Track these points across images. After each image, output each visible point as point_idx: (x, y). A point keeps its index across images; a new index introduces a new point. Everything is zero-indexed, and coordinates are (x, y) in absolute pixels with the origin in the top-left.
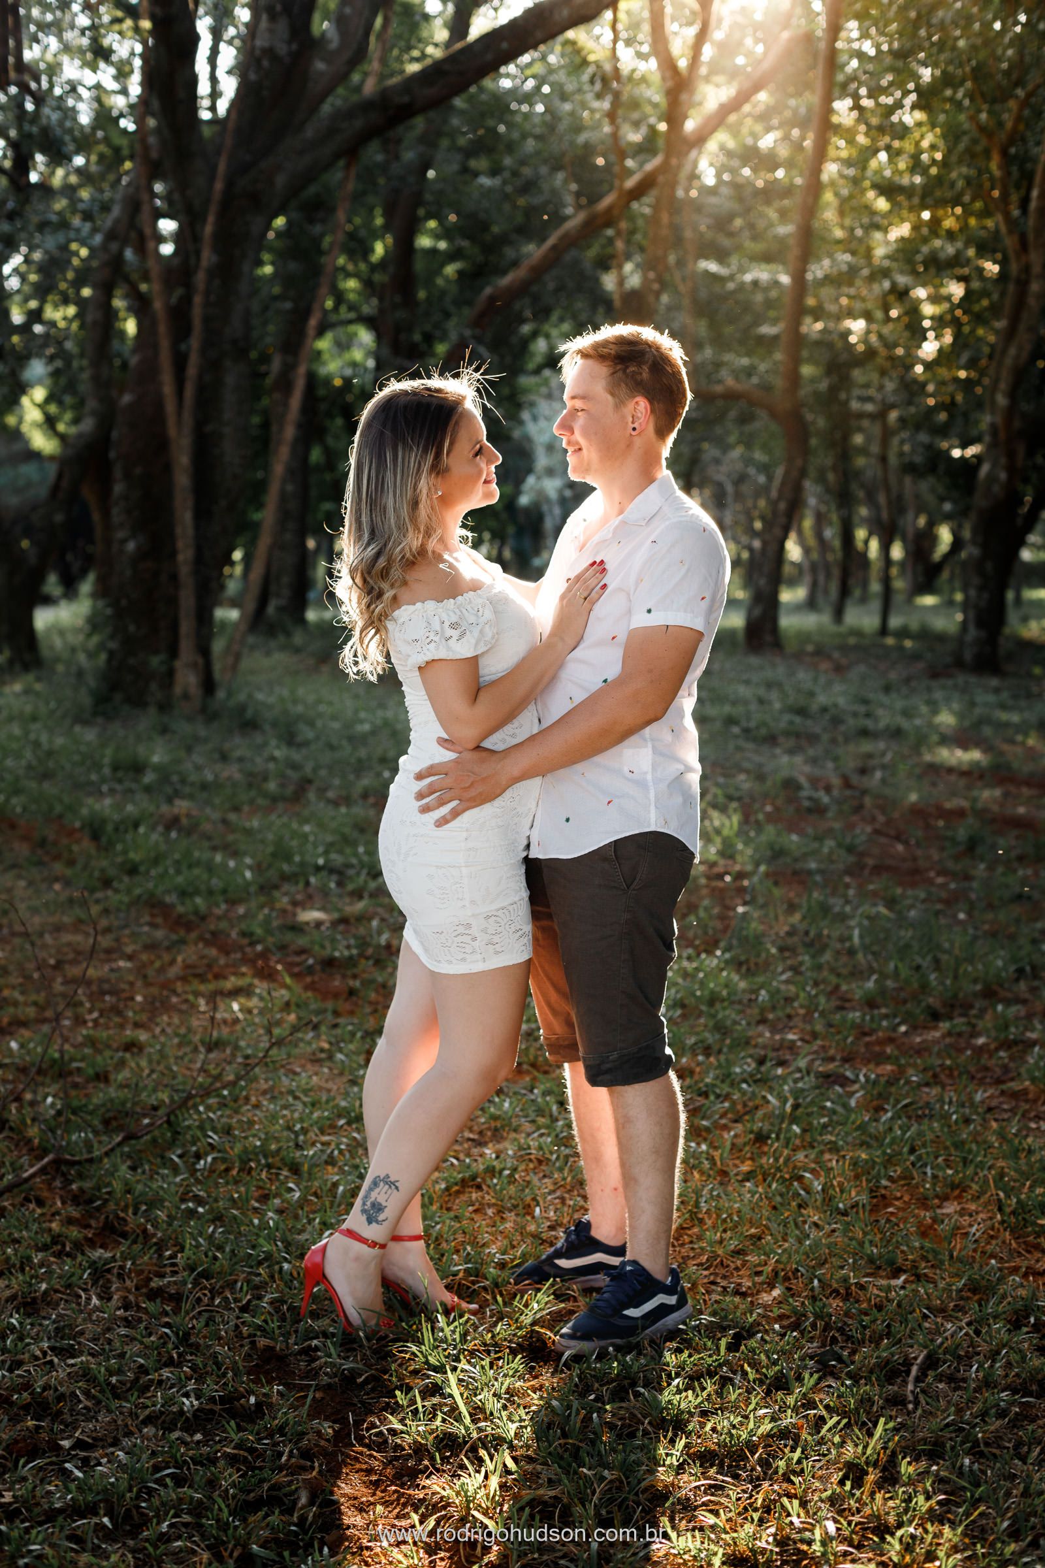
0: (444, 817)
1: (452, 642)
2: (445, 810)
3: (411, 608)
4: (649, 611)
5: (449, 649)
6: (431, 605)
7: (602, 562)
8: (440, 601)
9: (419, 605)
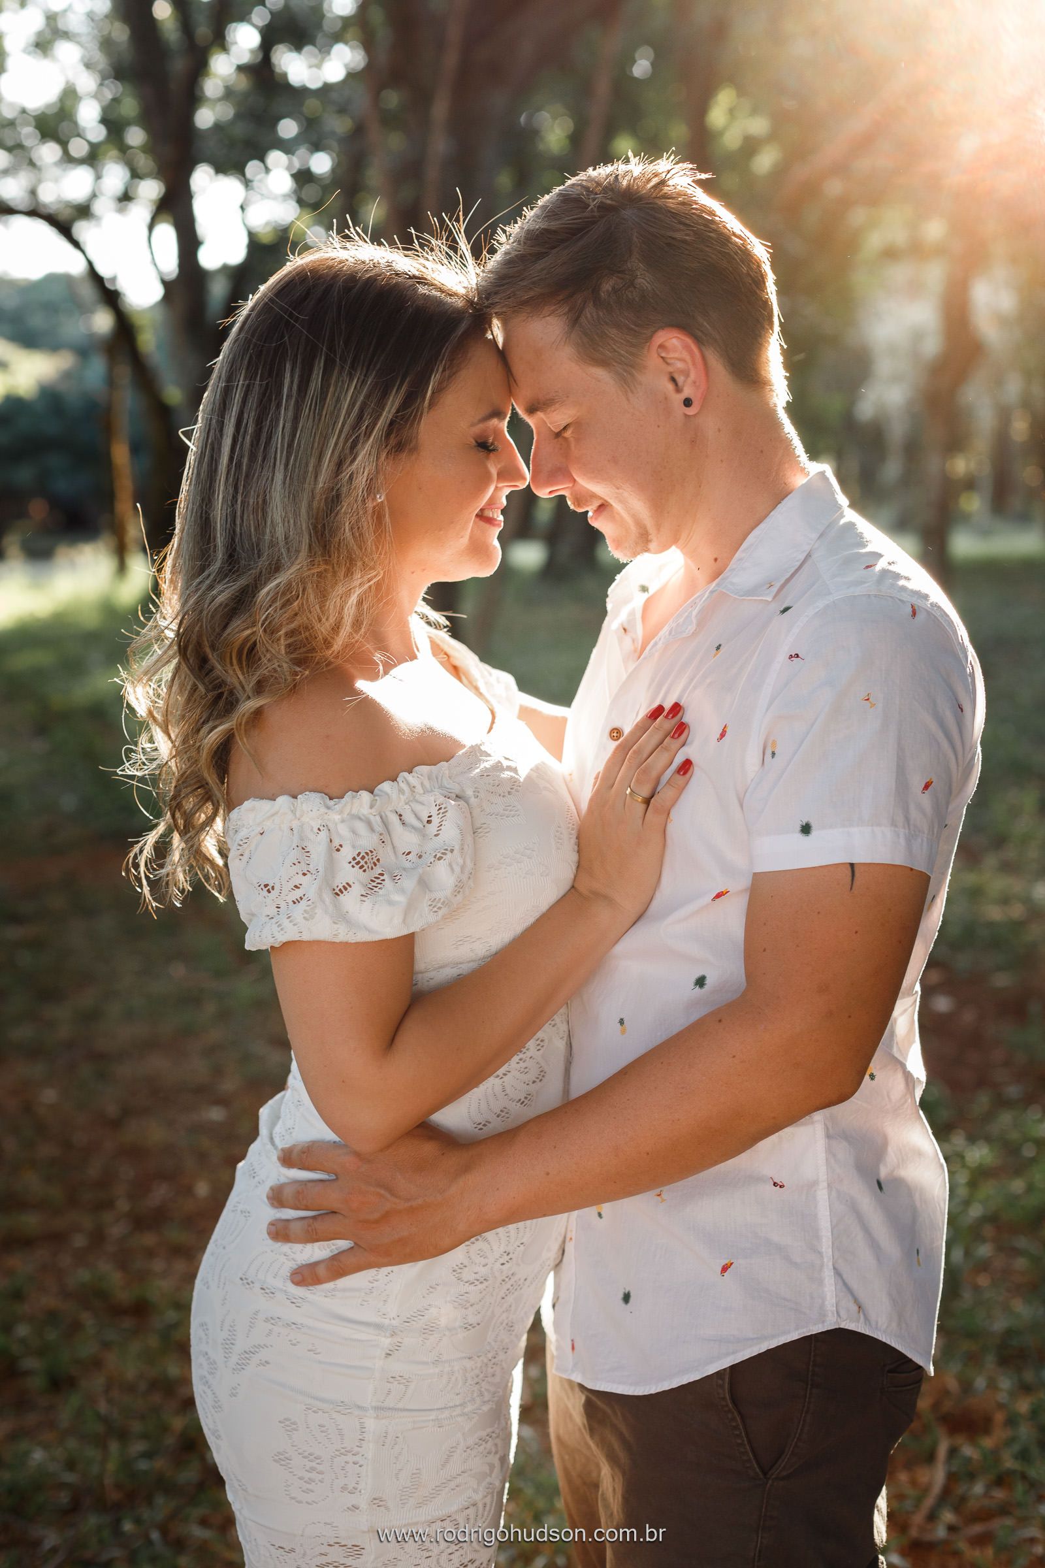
0: (313, 1266)
1: (349, 901)
2: (318, 1252)
3: (264, 806)
4: (806, 829)
5: (341, 917)
6: (311, 806)
7: (677, 708)
8: (334, 796)
9: (283, 800)
